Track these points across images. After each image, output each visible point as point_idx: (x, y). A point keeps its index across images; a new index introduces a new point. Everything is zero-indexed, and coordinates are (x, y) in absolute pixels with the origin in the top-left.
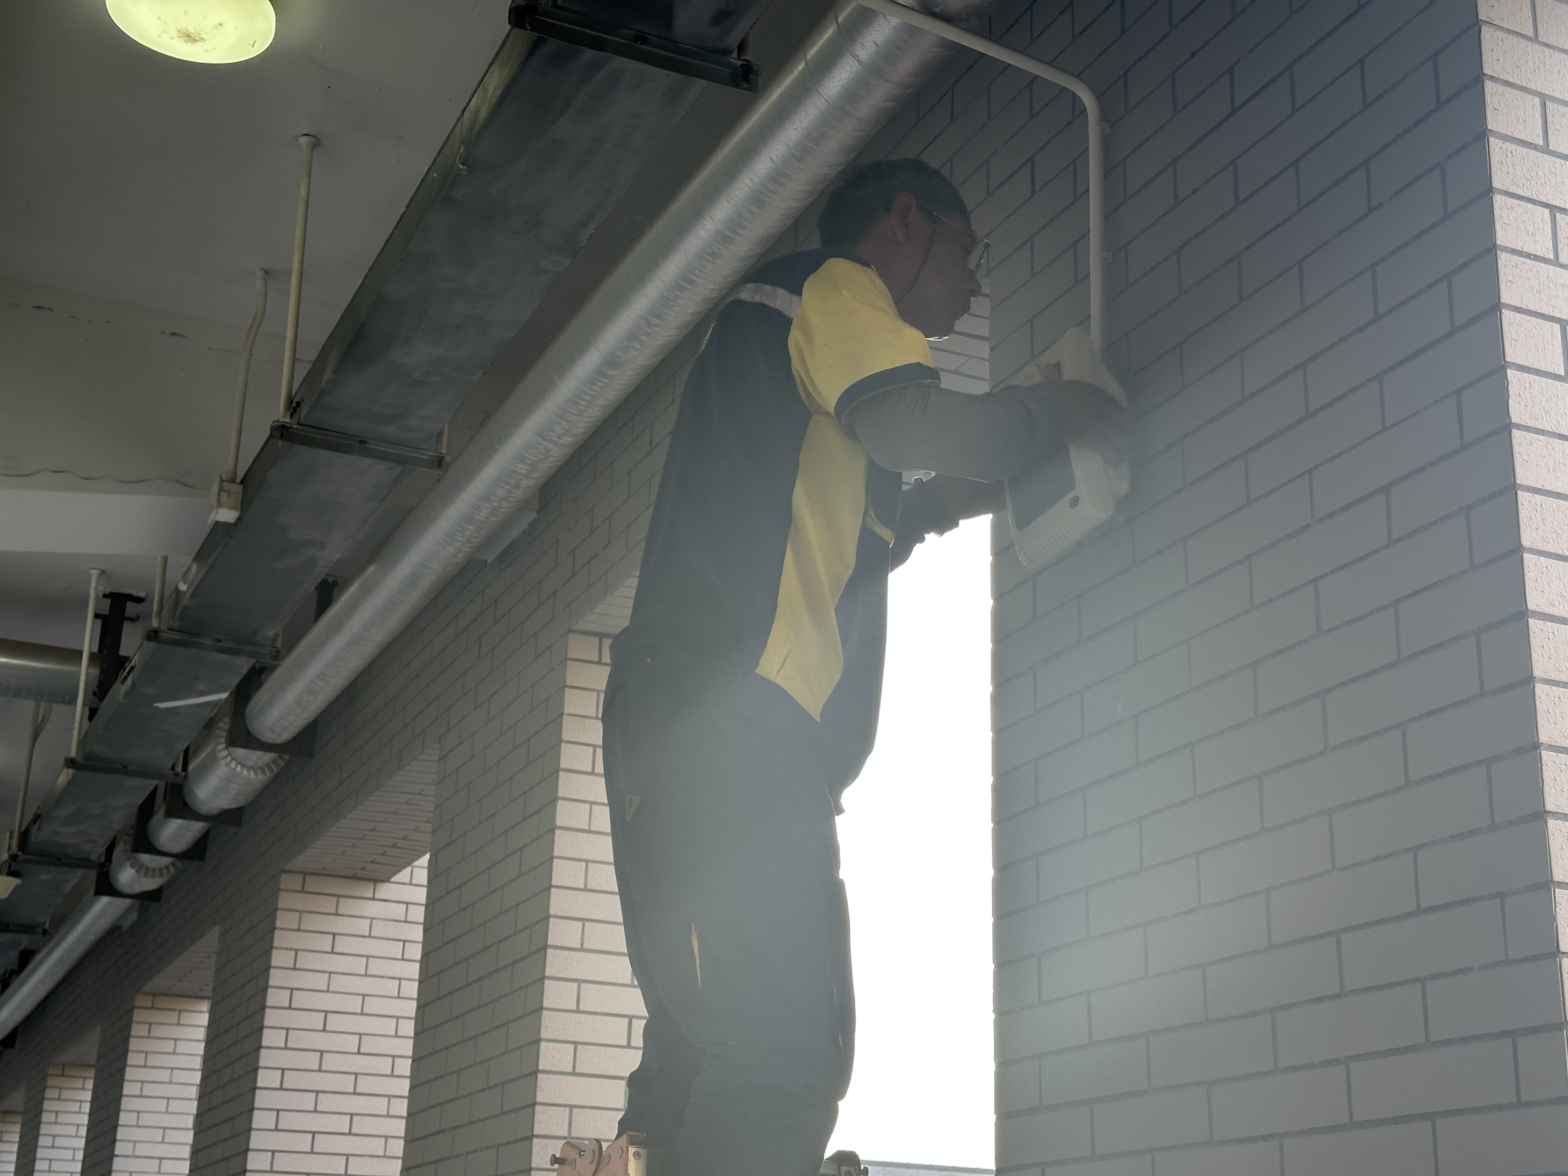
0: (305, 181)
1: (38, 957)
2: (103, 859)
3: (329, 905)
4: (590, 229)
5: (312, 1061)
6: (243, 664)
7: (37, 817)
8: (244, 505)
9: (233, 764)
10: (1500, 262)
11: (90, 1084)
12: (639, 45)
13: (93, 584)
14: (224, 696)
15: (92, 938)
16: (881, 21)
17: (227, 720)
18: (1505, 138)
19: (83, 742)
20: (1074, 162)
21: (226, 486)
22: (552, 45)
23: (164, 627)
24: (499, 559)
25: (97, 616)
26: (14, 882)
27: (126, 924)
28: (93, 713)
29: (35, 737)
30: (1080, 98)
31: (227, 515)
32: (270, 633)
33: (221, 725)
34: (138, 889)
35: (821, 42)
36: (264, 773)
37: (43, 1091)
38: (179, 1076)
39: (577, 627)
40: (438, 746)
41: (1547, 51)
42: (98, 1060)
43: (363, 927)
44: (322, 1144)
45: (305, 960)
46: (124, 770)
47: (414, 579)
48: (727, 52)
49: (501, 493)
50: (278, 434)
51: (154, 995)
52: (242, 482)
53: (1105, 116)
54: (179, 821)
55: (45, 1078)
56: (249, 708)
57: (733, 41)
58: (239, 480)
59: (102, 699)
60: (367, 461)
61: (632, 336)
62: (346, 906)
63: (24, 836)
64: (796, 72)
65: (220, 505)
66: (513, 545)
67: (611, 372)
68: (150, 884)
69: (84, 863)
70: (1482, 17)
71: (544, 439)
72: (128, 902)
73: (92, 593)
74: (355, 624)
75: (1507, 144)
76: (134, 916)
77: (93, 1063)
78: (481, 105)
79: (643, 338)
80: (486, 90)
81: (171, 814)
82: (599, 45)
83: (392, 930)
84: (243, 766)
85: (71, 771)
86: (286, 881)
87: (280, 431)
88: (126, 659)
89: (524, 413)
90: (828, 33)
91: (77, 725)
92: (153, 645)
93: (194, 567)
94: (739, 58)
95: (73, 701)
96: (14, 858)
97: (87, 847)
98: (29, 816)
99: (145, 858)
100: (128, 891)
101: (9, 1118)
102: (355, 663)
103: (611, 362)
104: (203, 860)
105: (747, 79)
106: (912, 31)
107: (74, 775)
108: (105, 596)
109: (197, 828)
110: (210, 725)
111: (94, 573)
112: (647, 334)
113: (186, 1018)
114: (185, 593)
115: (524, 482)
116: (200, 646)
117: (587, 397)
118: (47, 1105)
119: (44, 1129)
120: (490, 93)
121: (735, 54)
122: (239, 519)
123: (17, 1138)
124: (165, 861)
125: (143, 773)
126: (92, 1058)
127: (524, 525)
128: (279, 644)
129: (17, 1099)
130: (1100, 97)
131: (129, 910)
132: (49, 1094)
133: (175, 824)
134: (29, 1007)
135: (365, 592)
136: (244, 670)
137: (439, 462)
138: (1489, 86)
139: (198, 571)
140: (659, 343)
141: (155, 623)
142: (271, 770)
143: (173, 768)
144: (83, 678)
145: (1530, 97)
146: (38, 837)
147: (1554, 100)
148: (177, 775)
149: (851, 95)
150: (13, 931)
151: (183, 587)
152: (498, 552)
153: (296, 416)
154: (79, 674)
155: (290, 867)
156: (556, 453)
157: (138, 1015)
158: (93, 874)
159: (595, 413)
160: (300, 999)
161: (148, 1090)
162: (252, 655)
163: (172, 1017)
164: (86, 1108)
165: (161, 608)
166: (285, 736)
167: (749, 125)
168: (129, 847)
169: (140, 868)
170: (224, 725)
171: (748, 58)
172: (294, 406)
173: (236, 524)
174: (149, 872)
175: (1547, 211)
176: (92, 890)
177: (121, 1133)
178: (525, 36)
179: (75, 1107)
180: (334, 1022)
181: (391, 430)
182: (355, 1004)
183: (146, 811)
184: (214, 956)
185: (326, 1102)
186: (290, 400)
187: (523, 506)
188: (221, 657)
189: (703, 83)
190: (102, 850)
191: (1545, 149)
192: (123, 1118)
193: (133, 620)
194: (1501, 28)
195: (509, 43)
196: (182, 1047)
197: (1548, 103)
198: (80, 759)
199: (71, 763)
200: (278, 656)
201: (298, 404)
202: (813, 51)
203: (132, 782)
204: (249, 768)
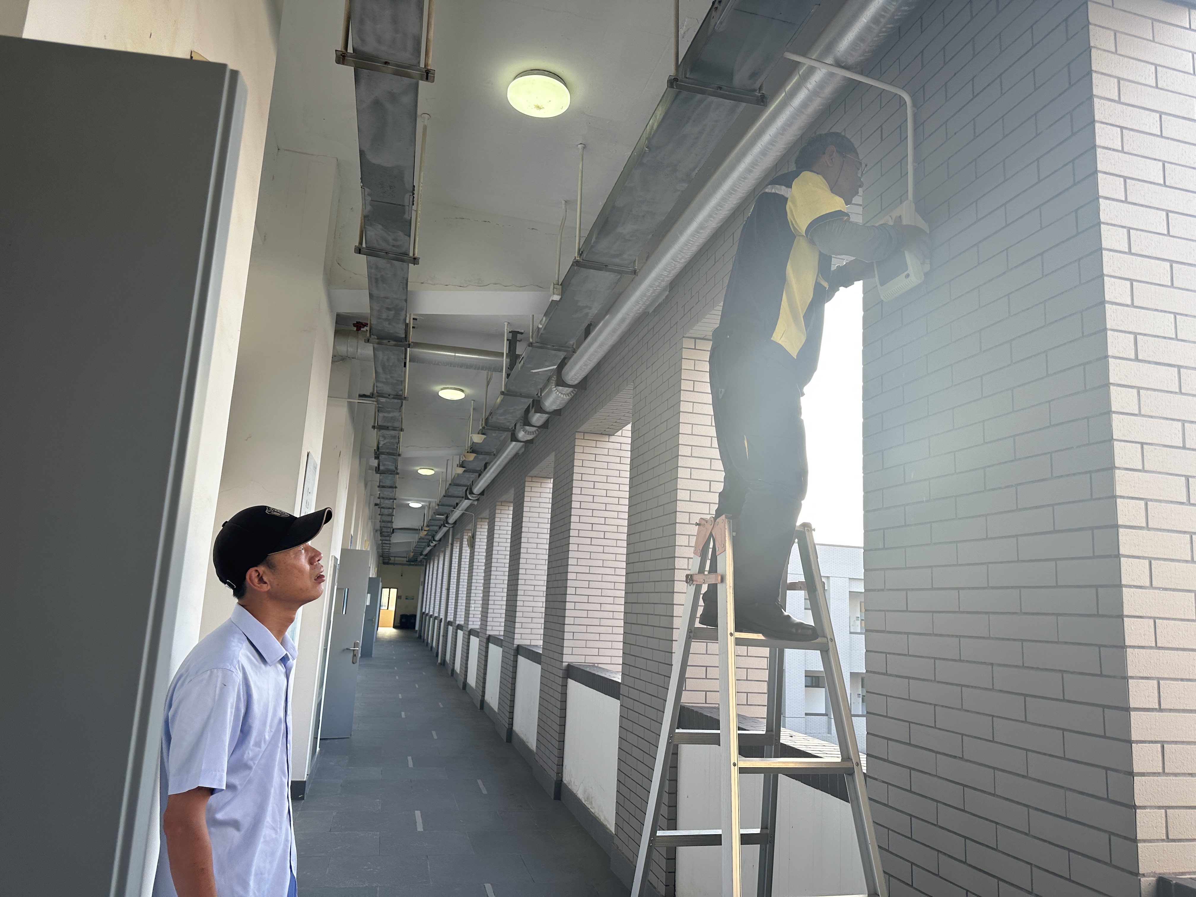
0: (581, 162)
1: (491, 464)
2: (513, 428)
3: (593, 444)
4: (696, 171)
5: (590, 499)
6: (562, 355)
7: (491, 414)
8: (562, 294)
9: (558, 393)
10: (1098, 153)
11: (512, 508)
12: (719, 91)
13: (506, 328)
14: (555, 367)
15: (510, 457)
16: (818, 71)
17: (555, 377)
18: (1101, 98)
19: (506, 386)
20: (900, 126)
21: (556, 286)
22: (684, 94)
23: (534, 342)
24: (654, 311)
25: (508, 340)
26: (484, 436)
27: (520, 452)
28: (508, 376)
29: (488, 385)
30: (903, 98)
31: (557, 298)
32: (571, 343)
33: (553, 379)
34: (525, 439)
35: (791, 84)
36: (569, 396)
37: (495, 511)
38: (542, 505)
39: (686, 335)
40: (633, 384)
41: (1121, 58)
42: (514, 499)
43: (605, 452)
44: (595, 527)
45: (586, 464)
46: (521, 396)
47: (623, 320)
48: (755, 90)
49: (657, 284)
50: (575, 265)
51: (532, 477)
52: (561, 285)
53: (914, 105)
54: (539, 414)
55: (496, 506)
56: (563, 372)
57: (757, 86)
58: (560, 284)
59: (511, 370)
60: (607, 273)
61: (710, 216)
62: (599, 444)
63: (487, 420)
64: (781, 97)
65: (554, 294)
66: (659, 305)
67: (701, 231)
68: (530, 437)
69: (507, 429)
70: (1092, 44)
71: (674, 261)
72: (522, 444)
73: (506, 331)
74: (601, 338)
75: (1102, 101)
76: (523, 449)
77: (512, 501)
78: (654, 123)
79: (715, 216)
80: (656, 117)
81: (536, 412)
82: (703, 92)
83: (616, 453)
84: (561, 393)
85: (502, 396)
86: (578, 435)
87: (576, 263)
88: (519, 356)
89: (666, 251)
90: (795, 79)
91: (504, 379)
92: (530, 348)
93: (544, 318)
94: (759, 92)
95: (501, 371)
96: (484, 428)
97: (508, 424)
98: (488, 413)
99: (527, 428)
100: (522, 440)
101: (483, 520)
102: (601, 353)
103: (701, 227)
104: (548, 428)
105: (763, 102)
106: (832, 75)
107: (504, 398)
108: (510, 332)
109: (545, 416)
110: (549, 380)
111: (506, 323)
112: (716, 214)
113: (543, 485)
114: (541, 328)
115: (666, 279)
116: (547, 348)
117: (691, 242)
118: (497, 515)
119: (496, 523)
120: (658, 117)
121: (758, 91)
122: (561, 299)
123: (487, 527)
124: (535, 429)
125: (527, 396)
126: (512, 499)
127: (664, 297)
128: (575, 347)
129: (486, 514)
130: (913, 97)
131: (521, 447)
132: (497, 511)
133: (538, 415)
134: (489, 481)
135: (605, 326)
136: (562, 357)
137: (635, 272)
138: (1094, 75)
139: (546, 320)
140: (721, 218)
141: (531, 340)
142: (571, 395)
143: (537, 395)
144: (504, 362)
145: (1112, 79)
146: (492, 420)
147: (1123, 79)
148: (539, 397)
149: (804, 105)
150: (484, 454)
151: (540, 326)
152: (654, 308)
153: (582, 257)
154: (503, 361)
155: (579, 430)
156: (679, 266)
157: (527, 484)
158: (510, 433)
159: (694, 248)
160: (585, 477)
161: (532, 510)
162: (565, 351)
163: (539, 485)
164: (511, 516)
165: (533, 334)
166: (576, 382)
167: (761, 122)
168: (522, 424)
169: (526, 431)
170: (554, 378)
171: (763, 92)
172: (581, 254)
173: (559, 301)
174: (529, 433)
175: (1119, 129)
176: (510, 440)
177: (524, 524)
178: (674, 91)
179: (506, 516)
180: (597, 485)
181: (617, 260)
182: (604, 479)
183: (527, 411)
184: (553, 463)
185: (596, 513)
186: (579, 250)
187: (664, 290)
188: (554, 352)
189: (744, 104)
190: (513, 425)
191: (1119, 102)
192: (524, 519)
193: (519, 341)
194: (1100, 49)
195: (665, 95)
196: (543, 495)
197: (1121, 81)
198: (505, 392)
199: (502, 393)
200: (574, 352)
201: (582, 252)
202: (788, 88)
203: (523, 400)
204: (563, 394)
